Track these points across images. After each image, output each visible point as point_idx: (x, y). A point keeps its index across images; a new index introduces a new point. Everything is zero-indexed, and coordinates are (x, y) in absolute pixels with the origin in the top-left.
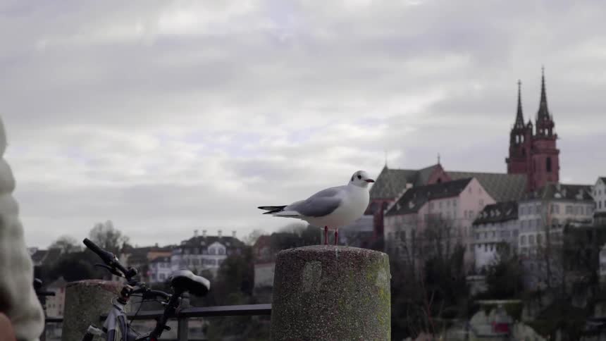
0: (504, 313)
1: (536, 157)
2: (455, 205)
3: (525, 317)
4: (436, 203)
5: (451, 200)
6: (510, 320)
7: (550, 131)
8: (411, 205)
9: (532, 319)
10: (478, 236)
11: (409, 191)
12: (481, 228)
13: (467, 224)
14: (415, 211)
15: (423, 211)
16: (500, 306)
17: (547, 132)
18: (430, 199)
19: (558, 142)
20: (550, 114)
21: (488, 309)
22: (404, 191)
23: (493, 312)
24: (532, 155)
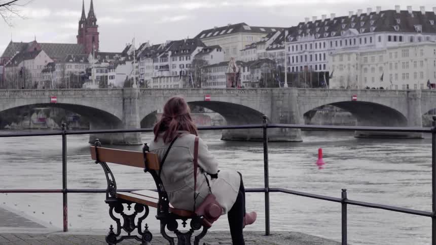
0: (43, 114)
1: (88, 36)
2: (33, 63)
3: (51, 114)
4: (26, 61)
5: (32, 60)
6: (45, 117)
7: (95, 23)
8: (16, 62)
9: (55, 116)
10: (43, 77)
11: (18, 55)
12: (45, 74)
13: (39, 72)
14: (17, 65)
15: (21, 65)
16: (42, 111)
17: (93, 23)
18: (24, 59)
19: (98, 28)
20: (95, 14)
21: (38, 112)
22: (15, 55)
23: (39, 113)
24: (86, 35)
